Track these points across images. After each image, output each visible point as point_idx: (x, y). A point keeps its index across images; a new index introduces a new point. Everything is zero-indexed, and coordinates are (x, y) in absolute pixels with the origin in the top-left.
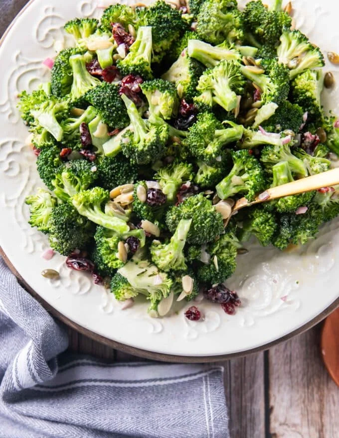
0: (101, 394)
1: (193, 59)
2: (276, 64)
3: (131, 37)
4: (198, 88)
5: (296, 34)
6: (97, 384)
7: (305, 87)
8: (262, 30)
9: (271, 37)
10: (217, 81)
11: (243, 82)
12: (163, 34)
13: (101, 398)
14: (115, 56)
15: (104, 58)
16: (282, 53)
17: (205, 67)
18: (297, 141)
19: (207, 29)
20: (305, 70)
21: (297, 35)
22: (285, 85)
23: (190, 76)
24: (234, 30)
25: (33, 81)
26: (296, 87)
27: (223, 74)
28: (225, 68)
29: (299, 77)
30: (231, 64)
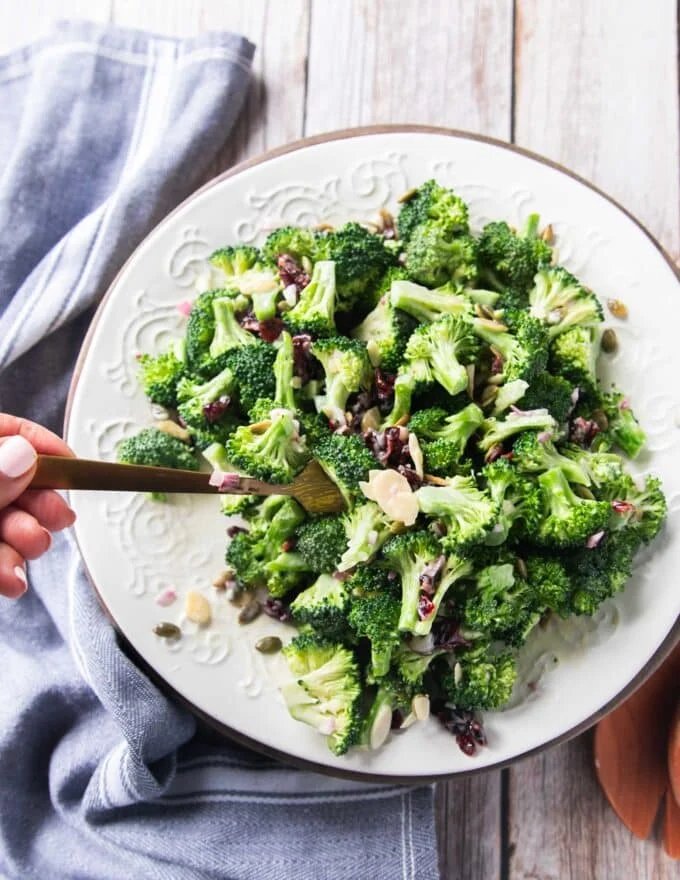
0: (239, 817)
1: (399, 311)
2: (526, 318)
3: (305, 274)
4: (406, 356)
5: (559, 273)
6: (235, 798)
7: (572, 353)
8: (507, 266)
9: (520, 276)
10: (437, 347)
11: (477, 348)
12: (353, 272)
13: (239, 823)
14: (281, 304)
15: (263, 307)
16: (537, 300)
17: (417, 323)
18: (563, 433)
19: (420, 266)
20: (573, 326)
21: (561, 275)
22: (541, 352)
23: (394, 335)
24: (464, 266)
25: (161, 335)
26: (558, 352)
27: (445, 337)
28: (450, 328)
29: (563, 337)
30: (459, 321)
